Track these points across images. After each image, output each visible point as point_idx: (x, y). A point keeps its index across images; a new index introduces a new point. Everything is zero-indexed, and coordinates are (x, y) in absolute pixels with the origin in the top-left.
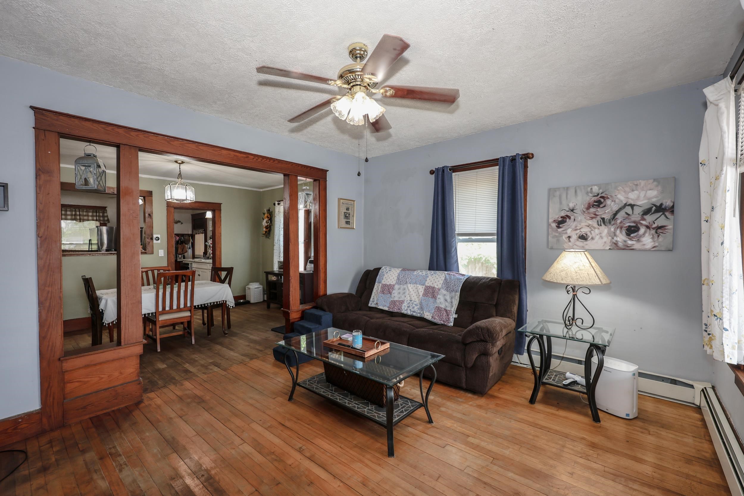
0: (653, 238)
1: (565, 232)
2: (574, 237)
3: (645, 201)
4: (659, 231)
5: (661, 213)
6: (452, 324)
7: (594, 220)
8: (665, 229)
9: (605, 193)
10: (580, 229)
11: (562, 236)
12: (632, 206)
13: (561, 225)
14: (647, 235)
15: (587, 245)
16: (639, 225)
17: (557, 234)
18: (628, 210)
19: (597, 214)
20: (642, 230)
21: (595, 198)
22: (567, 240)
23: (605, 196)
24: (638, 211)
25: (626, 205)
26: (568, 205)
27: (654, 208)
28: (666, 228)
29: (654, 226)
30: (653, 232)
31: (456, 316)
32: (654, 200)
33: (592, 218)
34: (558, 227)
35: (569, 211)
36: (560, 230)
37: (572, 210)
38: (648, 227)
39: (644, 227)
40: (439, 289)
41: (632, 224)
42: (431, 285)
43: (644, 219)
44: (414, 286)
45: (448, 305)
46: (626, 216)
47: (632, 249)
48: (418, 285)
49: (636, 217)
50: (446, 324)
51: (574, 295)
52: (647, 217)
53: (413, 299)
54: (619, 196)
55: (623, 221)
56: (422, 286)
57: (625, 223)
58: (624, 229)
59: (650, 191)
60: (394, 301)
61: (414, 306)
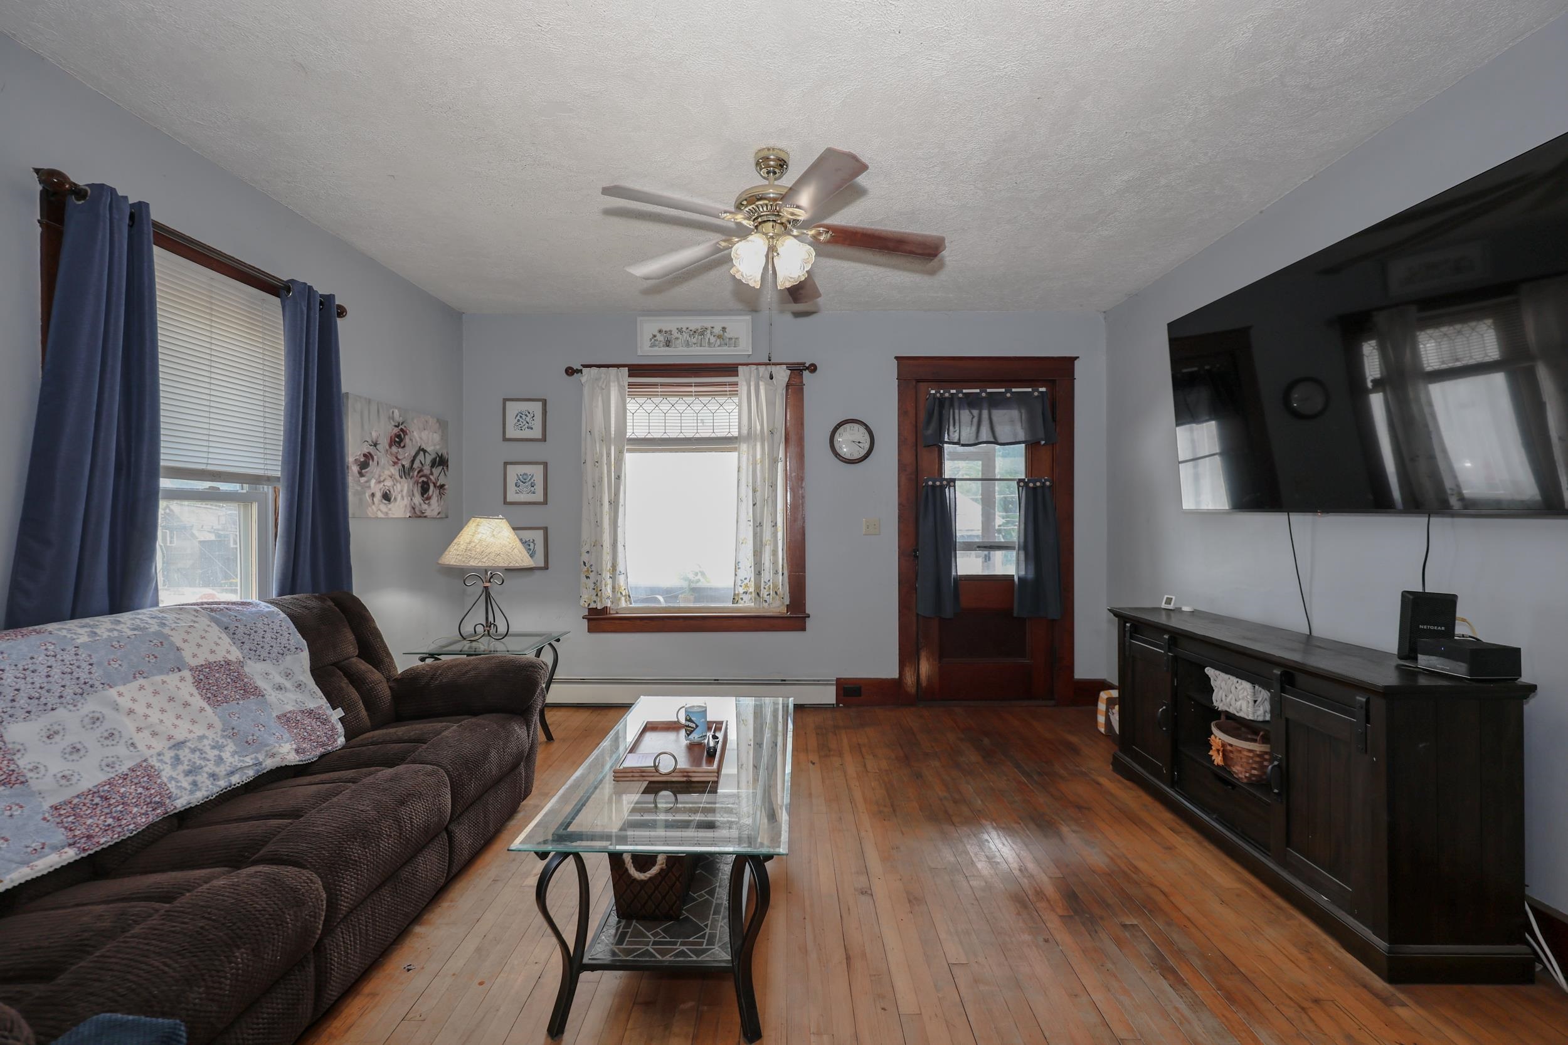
0: (438, 501)
1: (368, 484)
2: (379, 495)
3: (433, 448)
4: (442, 491)
5: (442, 467)
6: (341, 740)
7: (396, 467)
8: (445, 489)
9: (404, 424)
10: (383, 481)
11: (365, 493)
12: (425, 451)
13: (363, 471)
14: (434, 495)
15: (390, 509)
16: (429, 482)
17: (359, 488)
18: (421, 456)
19: (399, 457)
20: (432, 489)
21: (396, 430)
22: (369, 500)
23: (405, 429)
24: (428, 459)
25: (420, 449)
26: (371, 434)
27: (438, 458)
28: (445, 487)
29: (438, 484)
30: (438, 492)
31: (340, 712)
32: (437, 447)
33: (395, 463)
34: (361, 475)
35: (371, 445)
36: (363, 480)
37: (375, 445)
38: (435, 486)
39: (432, 485)
40: (241, 664)
41: (425, 479)
42: (212, 658)
43: (432, 474)
44: (142, 688)
45: (299, 697)
46: (420, 466)
47: (425, 517)
48: (158, 678)
49: (426, 471)
50: (330, 748)
51: (486, 588)
52: (434, 470)
53: (180, 735)
54: (415, 433)
55: (419, 472)
56: (177, 675)
57: (420, 477)
58: (419, 485)
59: (435, 434)
60: (78, 796)
61: (212, 754)
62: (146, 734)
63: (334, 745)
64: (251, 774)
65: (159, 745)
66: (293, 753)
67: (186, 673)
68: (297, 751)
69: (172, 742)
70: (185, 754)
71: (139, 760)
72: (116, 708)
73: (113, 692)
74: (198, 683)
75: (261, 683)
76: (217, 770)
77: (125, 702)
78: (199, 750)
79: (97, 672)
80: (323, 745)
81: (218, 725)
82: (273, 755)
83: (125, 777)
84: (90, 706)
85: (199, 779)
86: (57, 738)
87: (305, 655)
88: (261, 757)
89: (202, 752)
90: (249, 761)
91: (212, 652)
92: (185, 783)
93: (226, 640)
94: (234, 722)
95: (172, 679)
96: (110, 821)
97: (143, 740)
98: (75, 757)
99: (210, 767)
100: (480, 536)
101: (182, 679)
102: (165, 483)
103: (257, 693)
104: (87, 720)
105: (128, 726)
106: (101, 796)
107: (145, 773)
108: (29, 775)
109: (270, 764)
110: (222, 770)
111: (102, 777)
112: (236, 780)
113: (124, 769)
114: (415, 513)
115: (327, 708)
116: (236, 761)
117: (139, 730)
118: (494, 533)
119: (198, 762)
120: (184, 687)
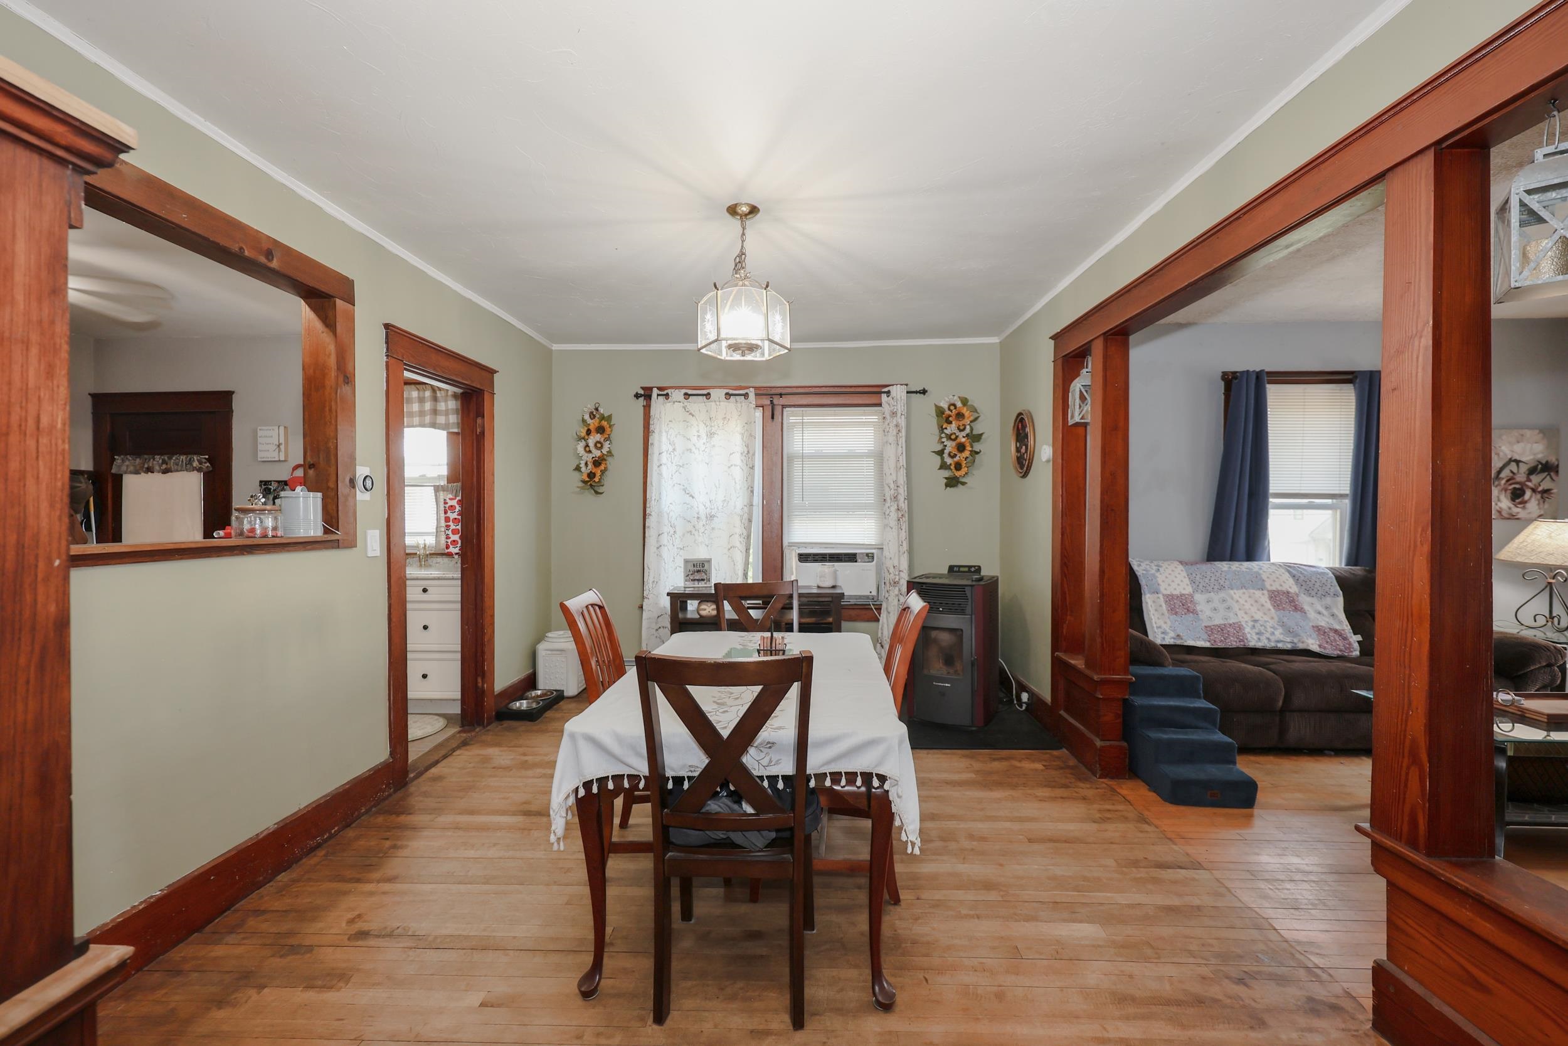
0: (1539, 504)
3: (1532, 457)
4: (1545, 495)
5: (1547, 473)
6: (1357, 653)
8: (1552, 493)
12: (1518, 462)
14: (1533, 500)
16: (1525, 488)
18: (1513, 466)
20: (1528, 494)
24: (1524, 468)
25: (1511, 460)
27: (1540, 466)
28: (1552, 491)
29: (1540, 489)
30: (1539, 496)
31: (1359, 638)
32: (1540, 456)
38: (1534, 490)
39: (1530, 490)
40: (1297, 595)
41: (1517, 486)
42: (1280, 588)
43: (1530, 480)
44: (1244, 593)
45: (1331, 621)
46: (1511, 475)
47: (1518, 519)
48: (1252, 591)
49: (1521, 477)
50: (1346, 654)
51: (1550, 583)
52: (1533, 477)
53: (1257, 617)
54: (1503, 448)
55: (1508, 481)
56: (1261, 592)
57: (1511, 484)
58: (1509, 492)
59: (1535, 445)
60: (1213, 626)
61: (1270, 630)
62: (1242, 612)
63: (1351, 654)
64: (1289, 646)
65: (1247, 618)
66: (1318, 647)
67: (1265, 592)
68: (1320, 646)
69: (1253, 619)
70: (1257, 625)
71: (1237, 621)
72: (1232, 599)
73: (1232, 592)
74: (1271, 598)
75: (1306, 607)
76: (1271, 637)
77: (1236, 597)
78: (1264, 626)
79: (1227, 583)
80: (1341, 651)
81: (1276, 619)
82: (1303, 642)
83: (1230, 625)
84: (1222, 594)
85: (1261, 638)
86: (1210, 603)
87: (1340, 600)
88: (1296, 640)
89: (1265, 627)
90: (1288, 640)
91: (1281, 585)
92: (1255, 637)
93: (1291, 581)
94: (1285, 620)
95: (1258, 593)
96: (1222, 639)
97: (1241, 614)
98: (1215, 611)
99: (1268, 635)
100: (1534, 537)
101: (1263, 594)
102: (1272, 501)
103: (1302, 610)
104: (1221, 600)
105: (1236, 607)
106: (1221, 629)
107: (1238, 627)
108: (1200, 613)
109: (1301, 646)
110: (1273, 638)
111: (1222, 622)
112: (1280, 646)
113: (1231, 622)
114: (1502, 515)
115: (1350, 632)
116: (1281, 637)
117: (1240, 609)
118: (1553, 535)
119: (1263, 631)
120: (1264, 599)
